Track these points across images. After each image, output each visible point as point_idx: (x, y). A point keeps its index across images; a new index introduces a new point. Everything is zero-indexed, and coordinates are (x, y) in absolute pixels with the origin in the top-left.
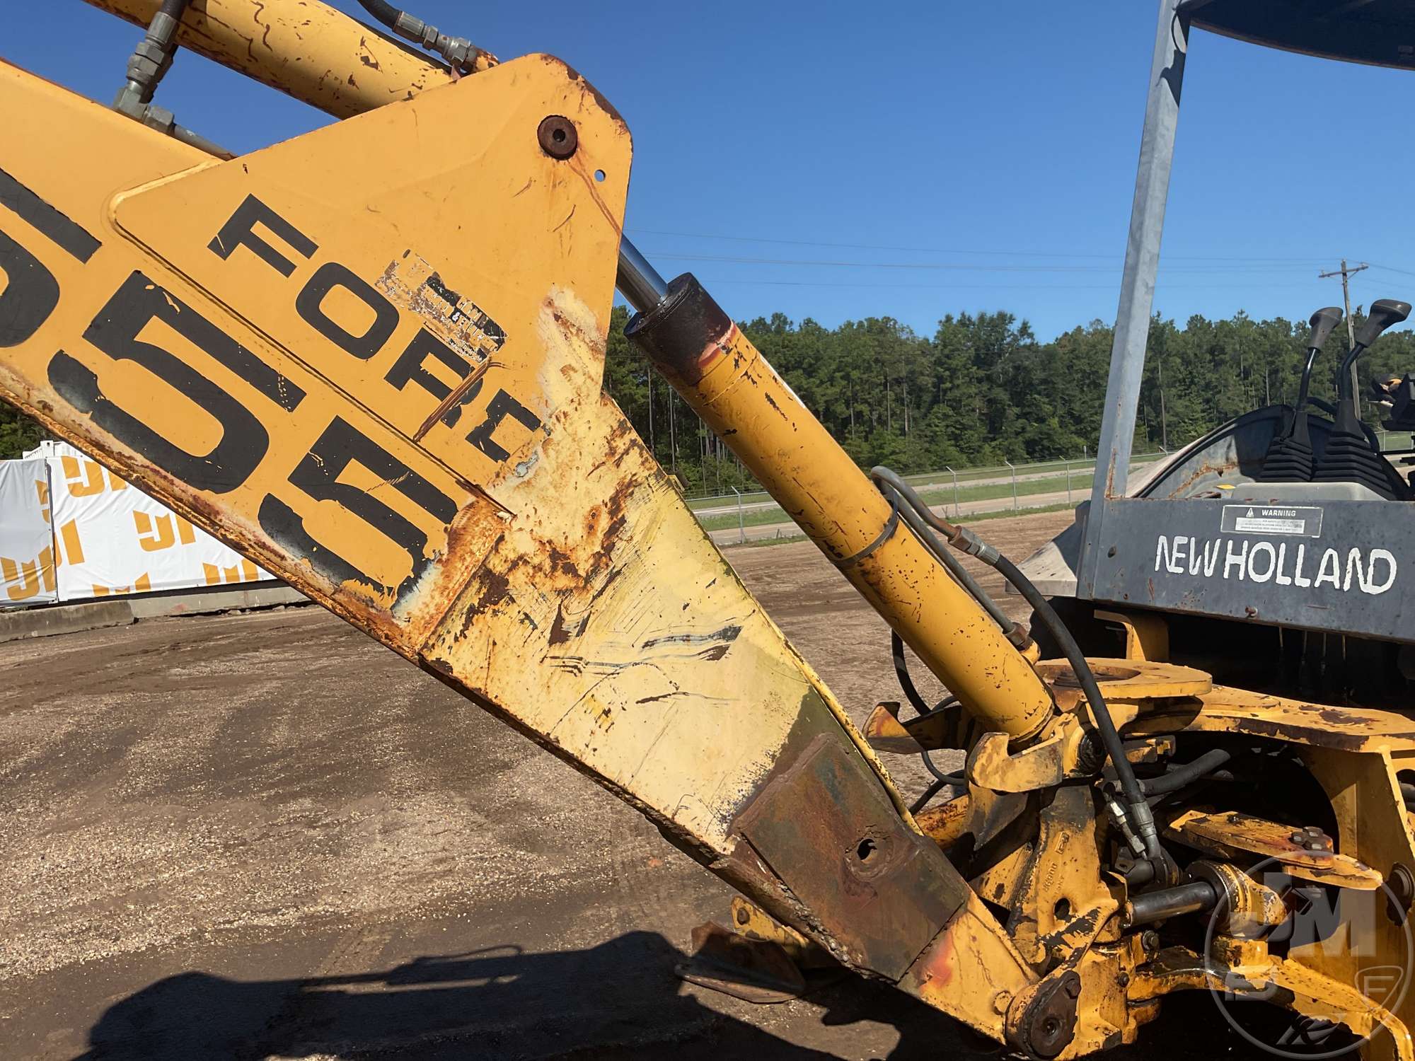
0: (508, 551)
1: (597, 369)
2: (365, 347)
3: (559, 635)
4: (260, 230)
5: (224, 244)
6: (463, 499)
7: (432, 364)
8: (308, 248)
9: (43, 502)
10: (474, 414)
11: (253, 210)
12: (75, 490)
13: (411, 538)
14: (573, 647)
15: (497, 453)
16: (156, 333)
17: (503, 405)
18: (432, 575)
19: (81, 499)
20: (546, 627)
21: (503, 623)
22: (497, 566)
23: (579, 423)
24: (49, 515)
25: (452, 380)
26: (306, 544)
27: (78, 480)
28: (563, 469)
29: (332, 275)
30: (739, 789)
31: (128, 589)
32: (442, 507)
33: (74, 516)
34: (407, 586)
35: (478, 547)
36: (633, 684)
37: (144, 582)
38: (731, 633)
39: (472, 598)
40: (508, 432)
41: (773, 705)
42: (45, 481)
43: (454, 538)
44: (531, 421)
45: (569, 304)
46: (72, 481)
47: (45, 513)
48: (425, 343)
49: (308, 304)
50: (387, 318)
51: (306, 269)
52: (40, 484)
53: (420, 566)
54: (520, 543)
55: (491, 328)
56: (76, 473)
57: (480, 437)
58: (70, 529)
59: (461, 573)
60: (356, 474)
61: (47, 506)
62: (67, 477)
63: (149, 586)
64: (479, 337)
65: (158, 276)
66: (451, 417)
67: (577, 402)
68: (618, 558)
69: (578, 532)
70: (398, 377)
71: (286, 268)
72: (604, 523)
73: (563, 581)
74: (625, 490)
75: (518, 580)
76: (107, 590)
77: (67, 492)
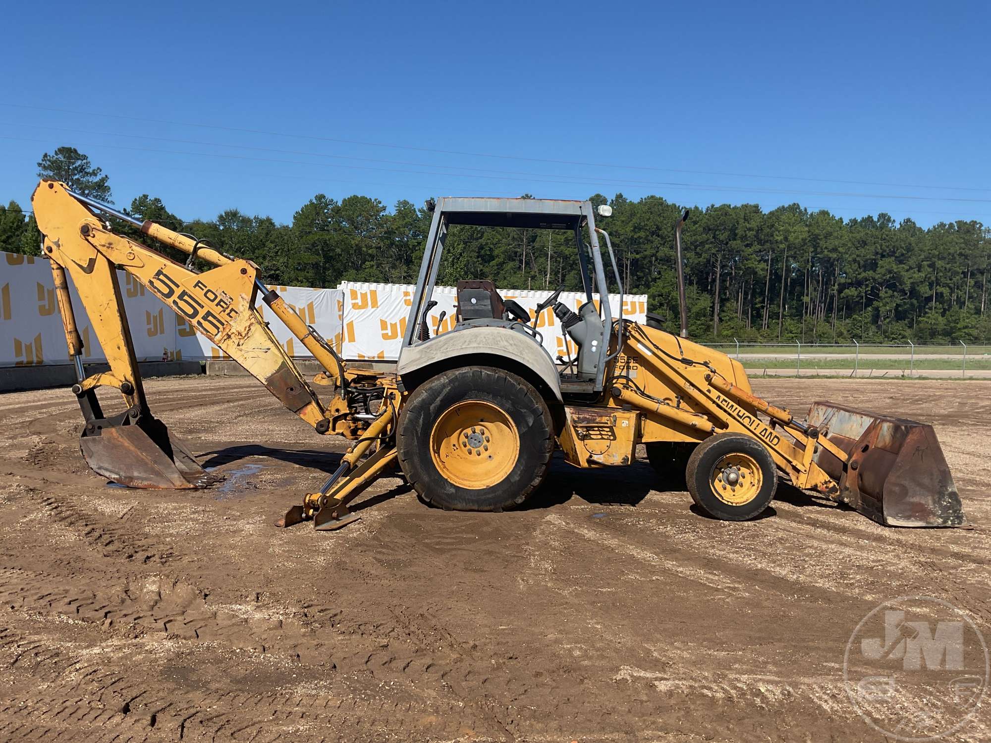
0: (231, 331)
1: (248, 305)
2: (213, 301)
3: (239, 345)
4: (200, 285)
5: (195, 287)
6: (226, 323)
7: (222, 303)
8: (206, 287)
9: (339, 311)
10: (228, 311)
11: (199, 282)
12: (355, 306)
13: (218, 328)
14: (241, 347)
15: (231, 317)
16: (186, 298)
17: (232, 310)
18: (220, 333)
19: (357, 311)
20: (237, 343)
21: (230, 342)
22: (229, 333)
23: (244, 313)
24: (341, 317)
25: (225, 306)
26: (203, 327)
27: (356, 301)
28: (241, 320)
29: (209, 291)
30: (269, 375)
31: (374, 357)
32: (223, 324)
33: (352, 319)
34: (216, 335)
35: (228, 330)
36: (251, 354)
37: (381, 355)
38: (269, 349)
39: (225, 338)
40: (233, 314)
41: (276, 362)
42: (342, 300)
43: (224, 328)
44: (237, 313)
45: (244, 295)
46: (354, 301)
47: (340, 316)
48: (221, 300)
49: (205, 295)
50: (216, 297)
51: (206, 290)
52: (339, 302)
53: (218, 332)
54: (233, 330)
55: (231, 299)
56: (356, 298)
57: (228, 314)
58: (351, 325)
59: (224, 334)
60: (210, 318)
61: (341, 313)
62: (352, 299)
63: (383, 357)
64: (229, 300)
65: (187, 290)
66: (224, 311)
67: (244, 310)
68: (249, 335)
69: (243, 330)
70: (217, 305)
71: (203, 290)
72: (247, 329)
73: (240, 337)
74: (251, 324)
75: (232, 336)
76: (364, 357)
77: (351, 306)
